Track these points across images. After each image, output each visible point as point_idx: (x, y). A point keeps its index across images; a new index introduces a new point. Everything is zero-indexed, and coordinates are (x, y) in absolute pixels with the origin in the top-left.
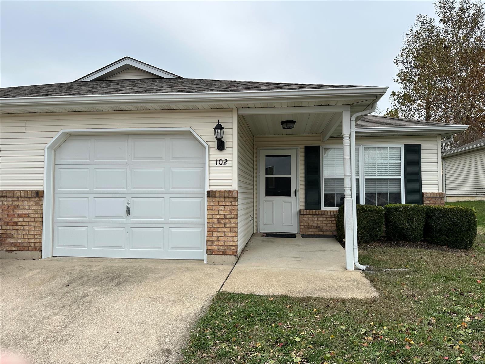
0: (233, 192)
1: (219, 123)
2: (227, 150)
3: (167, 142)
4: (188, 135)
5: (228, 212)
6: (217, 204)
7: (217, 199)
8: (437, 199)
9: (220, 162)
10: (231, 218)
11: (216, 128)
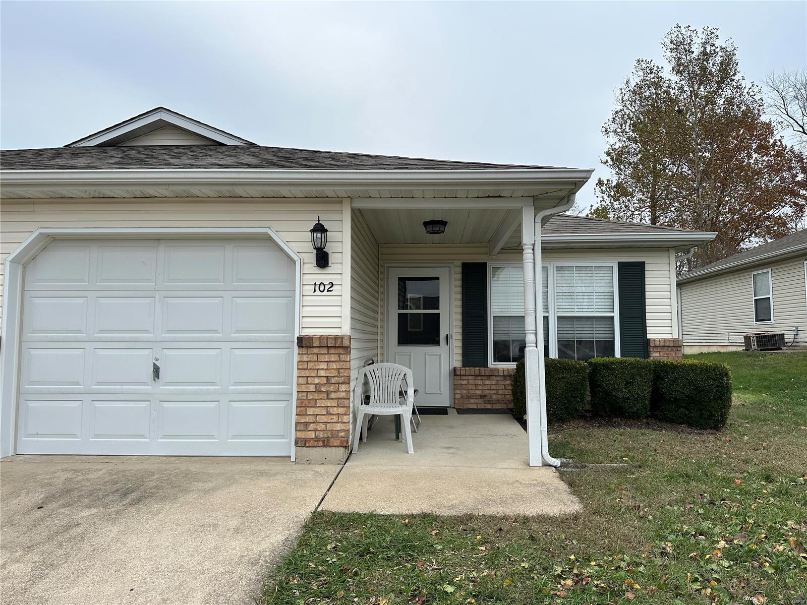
0: (342, 338)
1: (319, 221)
2: (333, 268)
3: (229, 253)
4: (266, 240)
5: (335, 373)
6: (315, 358)
7: (316, 351)
8: (670, 349)
9: (320, 287)
10: (339, 384)
11: (313, 231)
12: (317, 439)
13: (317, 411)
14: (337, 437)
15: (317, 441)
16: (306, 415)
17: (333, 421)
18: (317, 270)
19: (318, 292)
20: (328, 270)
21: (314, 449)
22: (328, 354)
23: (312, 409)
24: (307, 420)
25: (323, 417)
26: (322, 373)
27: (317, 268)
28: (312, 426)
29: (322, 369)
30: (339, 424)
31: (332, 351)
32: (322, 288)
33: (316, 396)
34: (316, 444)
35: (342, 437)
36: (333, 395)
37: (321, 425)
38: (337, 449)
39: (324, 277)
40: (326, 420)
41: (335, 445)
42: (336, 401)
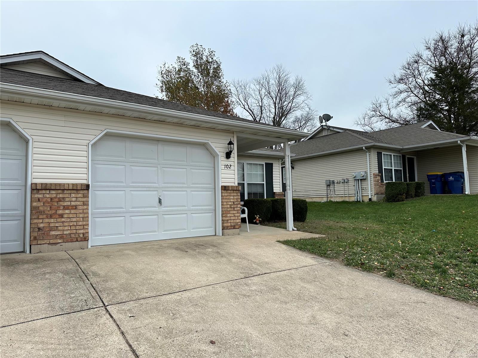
1: (231, 140)
4: (204, 146)
12: (231, 226)
13: (231, 215)
14: (238, 225)
15: (231, 227)
16: (227, 217)
17: (236, 219)
18: (226, 160)
19: (226, 169)
20: (230, 160)
21: (230, 230)
22: (233, 193)
23: (229, 214)
24: (228, 219)
25: (233, 217)
26: (232, 200)
27: (226, 159)
28: (229, 221)
29: (232, 199)
30: (238, 220)
31: (235, 192)
32: (227, 167)
33: (230, 209)
34: (231, 228)
35: (239, 225)
36: (235, 209)
37: (232, 220)
38: (237, 229)
39: (228, 162)
40: (234, 219)
41: (237, 228)
42: (237, 211)
